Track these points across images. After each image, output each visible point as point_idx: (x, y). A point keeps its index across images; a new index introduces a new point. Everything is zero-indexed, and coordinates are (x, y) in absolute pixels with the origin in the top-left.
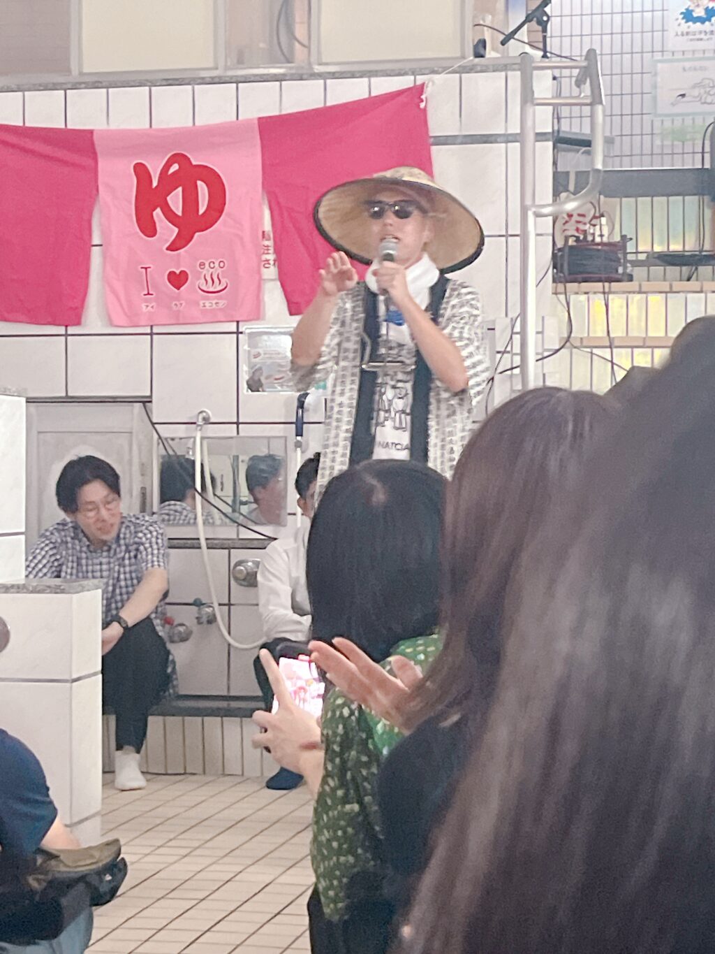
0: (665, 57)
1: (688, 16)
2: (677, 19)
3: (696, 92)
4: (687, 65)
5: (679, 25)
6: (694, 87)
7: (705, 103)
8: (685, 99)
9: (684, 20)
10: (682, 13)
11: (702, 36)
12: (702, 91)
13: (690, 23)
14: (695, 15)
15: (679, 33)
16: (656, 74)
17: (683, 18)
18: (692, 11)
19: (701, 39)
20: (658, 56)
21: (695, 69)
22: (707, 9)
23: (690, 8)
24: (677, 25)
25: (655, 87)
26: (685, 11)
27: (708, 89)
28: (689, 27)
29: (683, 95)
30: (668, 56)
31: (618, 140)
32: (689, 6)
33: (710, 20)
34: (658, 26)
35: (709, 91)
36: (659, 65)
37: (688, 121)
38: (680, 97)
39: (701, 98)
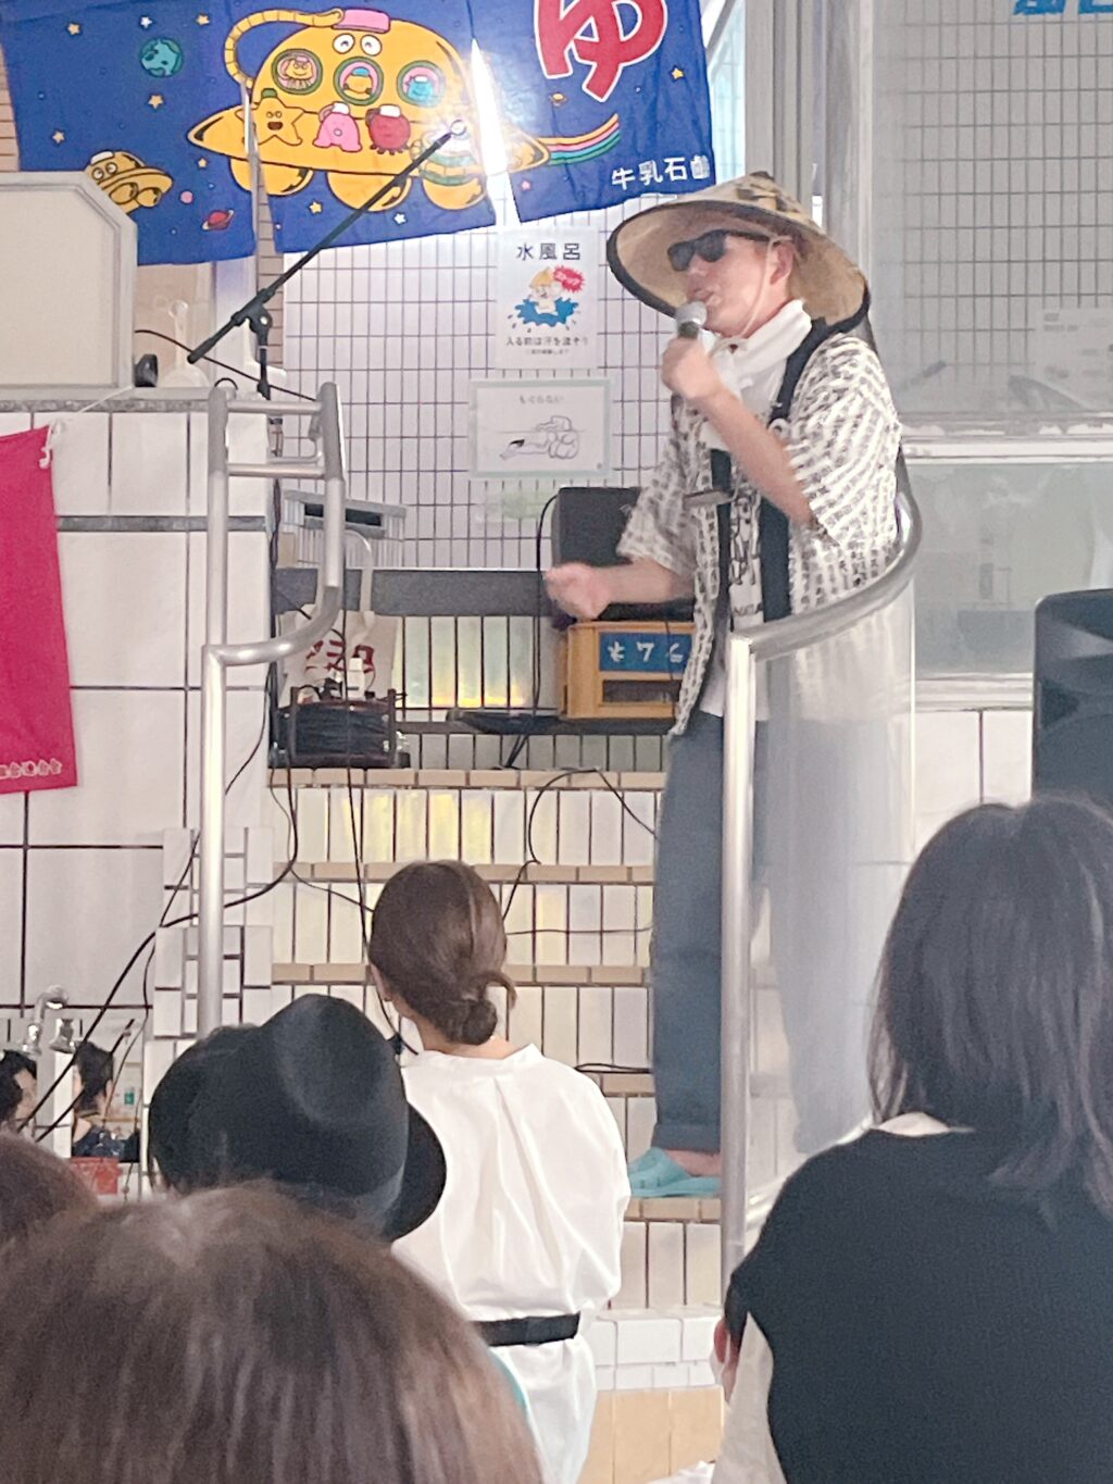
0: (491, 380)
1: (528, 311)
2: (510, 317)
3: (542, 437)
4: (527, 393)
5: (514, 326)
6: (538, 429)
7: (557, 456)
8: (523, 449)
9: (522, 319)
10: (517, 308)
11: (552, 346)
12: (552, 437)
13: (532, 325)
14: (539, 311)
15: (514, 340)
16: (475, 407)
17: (519, 316)
18: (534, 304)
19: (550, 352)
20: (478, 376)
21: (540, 400)
22: (558, 302)
23: (532, 300)
24: (507, 325)
25: (473, 426)
26: (522, 303)
27: (561, 435)
28: (529, 331)
29: (520, 443)
30: (494, 377)
31: (412, 511)
32: (530, 296)
33: (564, 321)
34: (478, 327)
35: (563, 437)
36: (481, 392)
37: (529, 484)
38: (515, 445)
39: (550, 449)
